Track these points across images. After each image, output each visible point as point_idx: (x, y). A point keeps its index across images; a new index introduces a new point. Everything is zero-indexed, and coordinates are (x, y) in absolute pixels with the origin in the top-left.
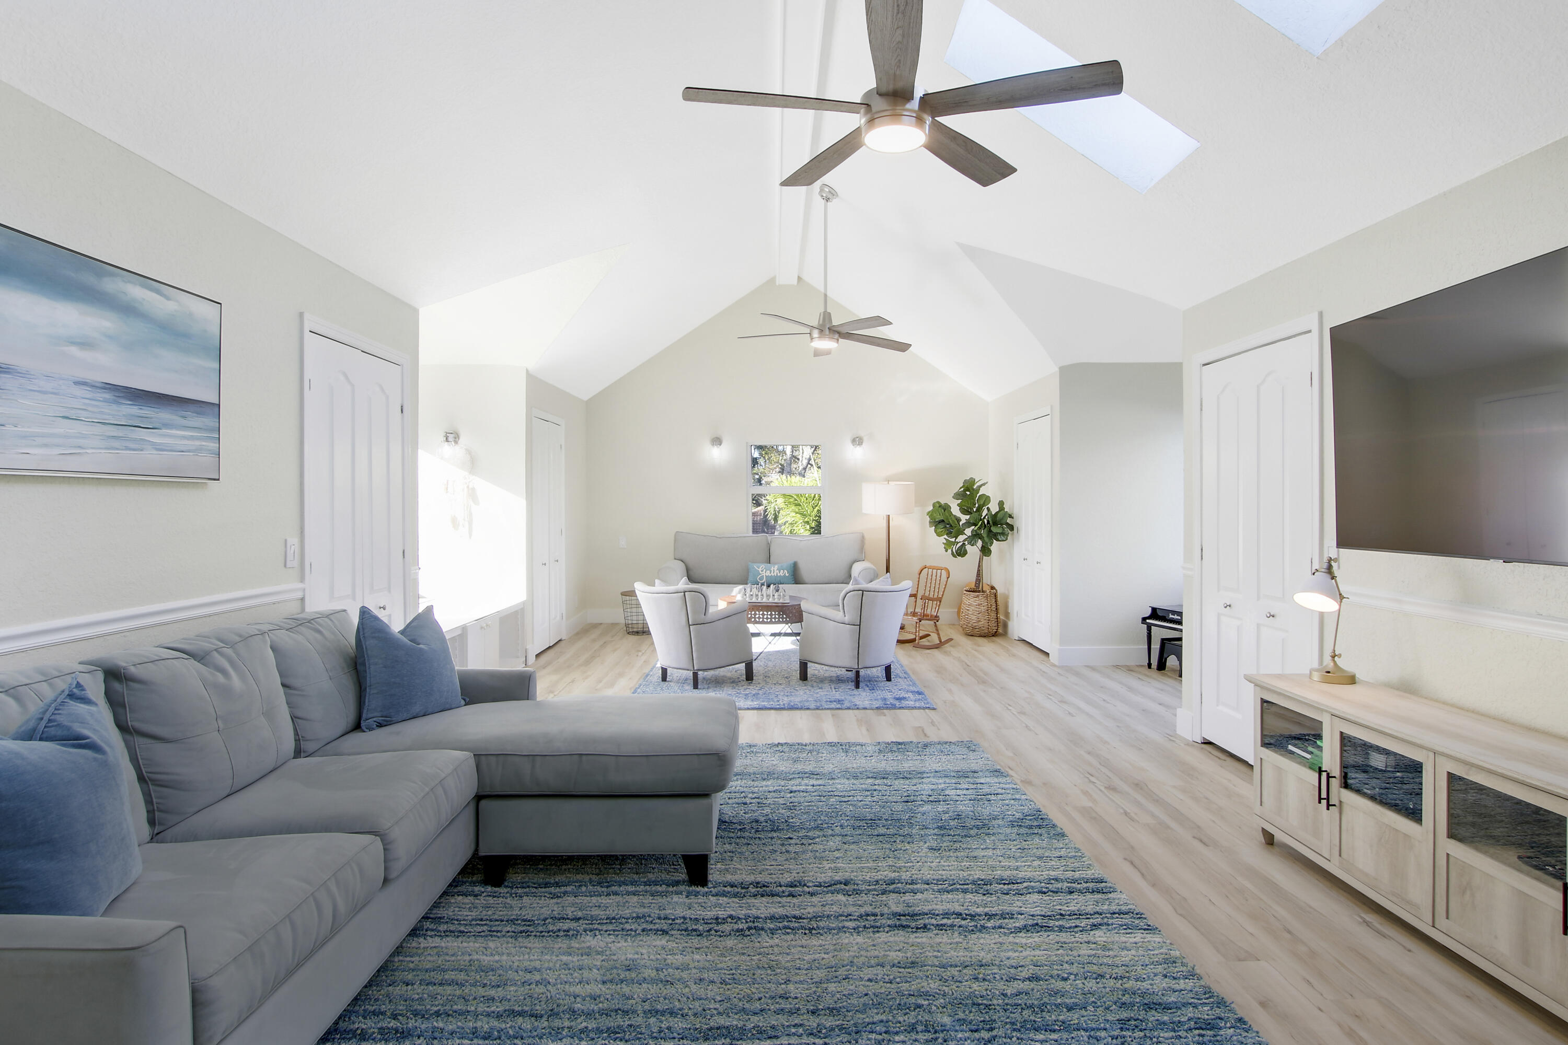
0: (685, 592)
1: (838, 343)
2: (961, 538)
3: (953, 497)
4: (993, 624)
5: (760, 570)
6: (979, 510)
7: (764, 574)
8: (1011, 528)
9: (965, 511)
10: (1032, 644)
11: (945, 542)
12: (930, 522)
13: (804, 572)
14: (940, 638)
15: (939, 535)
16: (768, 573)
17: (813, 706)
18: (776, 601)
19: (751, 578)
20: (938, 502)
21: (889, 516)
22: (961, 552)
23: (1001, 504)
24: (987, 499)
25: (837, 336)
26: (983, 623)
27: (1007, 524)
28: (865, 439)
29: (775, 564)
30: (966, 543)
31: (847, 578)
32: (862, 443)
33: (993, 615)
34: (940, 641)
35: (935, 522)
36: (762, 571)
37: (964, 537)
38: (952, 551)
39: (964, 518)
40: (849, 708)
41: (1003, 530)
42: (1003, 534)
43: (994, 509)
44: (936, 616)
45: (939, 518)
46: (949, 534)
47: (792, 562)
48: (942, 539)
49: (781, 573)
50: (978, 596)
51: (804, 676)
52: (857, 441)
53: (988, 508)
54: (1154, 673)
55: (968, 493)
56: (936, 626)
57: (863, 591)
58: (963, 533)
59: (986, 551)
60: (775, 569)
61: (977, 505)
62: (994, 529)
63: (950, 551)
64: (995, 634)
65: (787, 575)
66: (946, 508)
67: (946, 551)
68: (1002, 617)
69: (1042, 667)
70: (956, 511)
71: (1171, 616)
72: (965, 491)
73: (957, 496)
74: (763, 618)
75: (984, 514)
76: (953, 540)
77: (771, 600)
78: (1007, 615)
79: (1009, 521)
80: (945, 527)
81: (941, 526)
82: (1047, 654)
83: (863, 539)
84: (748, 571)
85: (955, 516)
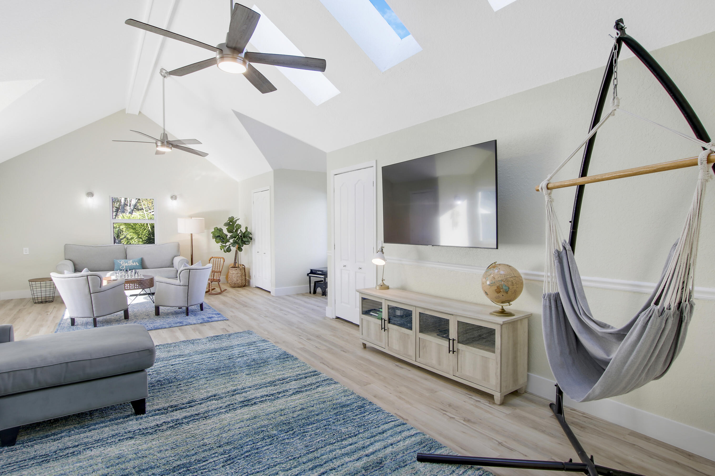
0: (87, 276)
1: (171, 149)
2: (228, 244)
3: (224, 225)
4: (244, 281)
5: (121, 263)
6: (237, 231)
7: (124, 265)
8: (251, 239)
9: (229, 231)
10: (262, 289)
11: (221, 245)
12: (213, 237)
13: (147, 263)
14: (221, 289)
15: (217, 243)
16: (126, 264)
17: (167, 326)
18: (136, 278)
19: (116, 267)
20: (217, 227)
21: (192, 234)
22: (229, 250)
23: (246, 228)
24: (240, 226)
25: (171, 146)
26: (239, 281)
27: (249, 237)
28: (178, 196)
29: (130, 259)
30: (231, 246)
31: (172, 265)
32: (176, 198)
33: (244, 277)
34: (221, 291)
35: (215, 236)
36: (123, 263)
37: (230, 243)
38: (224, 249)
39: (229, 235)
40: (186, 325)
41: (248, 240)
42: (248, 241)
43: (244, 230)
44: (219, 280)
45: (217, 235)
46: (223, 242)
47: (140, 258)
48: (220, 244)
49: (134, 264)
50: (237, 270)
51: (157, 313)
52: (174, 197)
53: (240, 230)
54: (312, 295)
55: (231, 223)
56: (219, 284)
57: (190, 270)
58: (229, 242)
59: (240, 249)
60: (131, 262)
61: (235, 229)
62: (244, 239)
63: (223, 250)
64: (245, 286)
65: (138, 265)
66: (221, 230)
67: (221, 250)
68: (247, 278)
69: (269, 297)
70: (225, 231)
71: (318, 272)
72: (230, 222)
73: (226, 225)
74: (130, 287)
75: (238, 233)
76: (224, 245)
77: (133, 278)
78: (250, 277)
79: (250, 236)
80: (220, 239)
81: (218, 238)
82: (270, 292)
83: (179, 246)
84: (114, 264)
85: (225, 234)
